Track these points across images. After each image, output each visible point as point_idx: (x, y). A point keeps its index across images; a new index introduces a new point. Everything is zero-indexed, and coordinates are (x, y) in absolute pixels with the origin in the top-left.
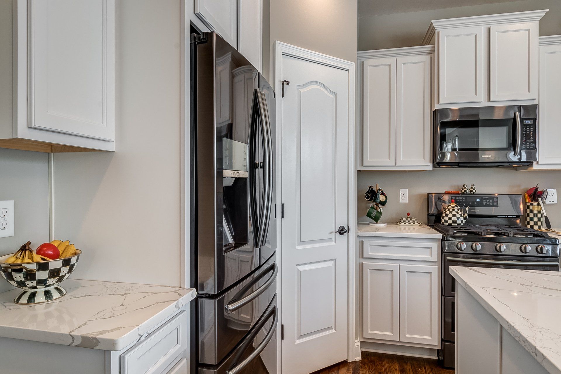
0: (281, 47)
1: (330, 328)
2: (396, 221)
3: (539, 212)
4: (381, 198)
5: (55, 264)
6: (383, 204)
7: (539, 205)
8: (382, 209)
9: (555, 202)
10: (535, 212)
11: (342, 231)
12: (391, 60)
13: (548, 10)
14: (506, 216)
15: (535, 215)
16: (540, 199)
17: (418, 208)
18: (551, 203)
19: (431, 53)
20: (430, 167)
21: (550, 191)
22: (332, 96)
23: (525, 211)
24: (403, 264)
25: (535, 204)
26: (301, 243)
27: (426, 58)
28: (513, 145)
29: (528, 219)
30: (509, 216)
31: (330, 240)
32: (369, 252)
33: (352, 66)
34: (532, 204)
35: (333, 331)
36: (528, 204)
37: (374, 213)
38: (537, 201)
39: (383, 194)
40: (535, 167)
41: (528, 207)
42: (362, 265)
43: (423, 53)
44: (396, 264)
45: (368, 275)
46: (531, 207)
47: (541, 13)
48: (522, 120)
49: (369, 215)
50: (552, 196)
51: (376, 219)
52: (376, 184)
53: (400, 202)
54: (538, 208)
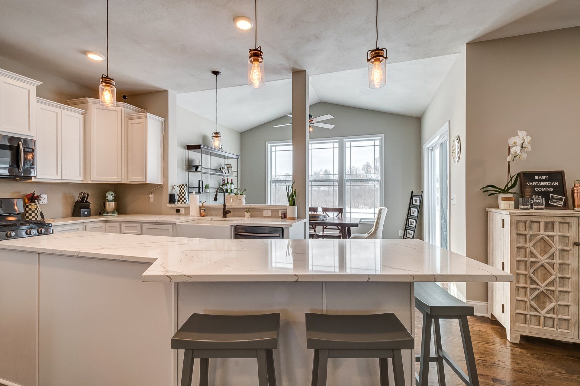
3: (36, 209)
7: (36, 204)
9: (46, 202)
10: (33, 209)
13: (42, 83)
14: (9, 214)
15: (33, 212)
16: (36, 201)
18: (43, 203)
21: (42, 196)
23: (25, 209)
25: (33, 204)
29: (27, 215)
30: (11, 214)
34: (30, 205)
36: (27, 204)
38: (34, 202)
40: (34, 180)
41: (27, 207)
46: (30, 207)
47: (39, 83)
48: (24, 147)
50: (44, 199)
54: (35, 207)
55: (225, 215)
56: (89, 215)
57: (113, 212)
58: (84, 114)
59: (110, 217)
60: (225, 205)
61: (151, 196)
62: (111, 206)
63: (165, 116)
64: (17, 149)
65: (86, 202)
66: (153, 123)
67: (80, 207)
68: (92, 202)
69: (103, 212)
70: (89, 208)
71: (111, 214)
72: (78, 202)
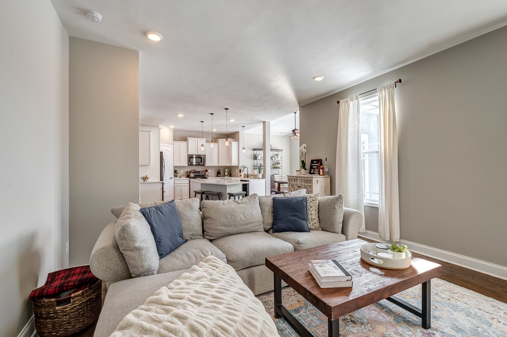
0: (161, 144)
1: (169, 197)
2: (181, 177)
4: (177, 172)
5: (144, 179)
6: (178, 173)
8: (177, 174)
11: (171, 178)
12: (180, 144)
17: (185, 174)
19: (187, 143)
20: (187, 166)
22: (169, 152)
24: (182, 184)
26: (165, 180)
27: (187, 144)
28: (201, 162)
31: (169, 180)
32: (176, 182)
33: (172, 146)
35: (169, 198)
37: (176, 175)
39: (178, 171)
40: (206, 166)
42: (175, 185)
43: (185, 143)
44: (181, 184)
45: (176, 187)
47: (206, 139)
48: (203, 157)
50: (209, 171)
51: (176, 177)
52: (176, 169)
53: (181, 173)
54: (207, 173)
55: (248, 177)
56: (220, 176)
57: (227, 176)
58: (218, 144)
59: (226, 177)
60: (248, 173)
61: (236, 170)
62: (226, 173)
63: (238, 141)
64: (201, 158)
65: (220, 172)
66: (234, 144)
67: (218, 174)
68: (221, 172)
69: (224, 176)
70: (220, 174)
71: (226, 176)
72: (218, 172)
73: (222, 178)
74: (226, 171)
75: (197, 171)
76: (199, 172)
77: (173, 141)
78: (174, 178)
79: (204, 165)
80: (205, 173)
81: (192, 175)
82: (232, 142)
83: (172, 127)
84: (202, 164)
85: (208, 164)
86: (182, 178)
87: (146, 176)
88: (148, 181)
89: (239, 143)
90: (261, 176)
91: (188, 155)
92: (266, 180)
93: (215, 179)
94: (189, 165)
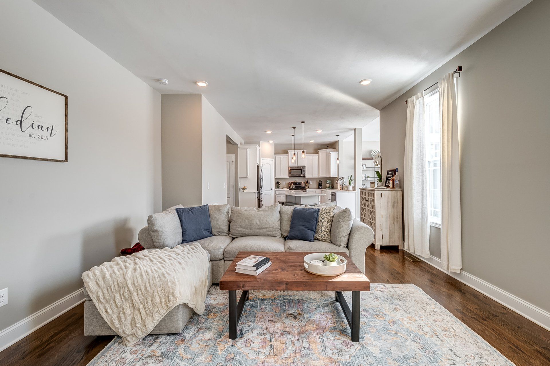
0: (262, 159)
2: (282, 188)
4: (279, 183)
5: (243, 189)
6: (280, 185)
8: (280, 186)
11: (272, 189)
12: (281, 157)
16: (308, 183)
17: (287, 185)
19: (288, 156)
20: (288, 177)
22: (270, 165)
24: (283, 195)
26: (265, 191)
28: (301, 174)
31: (270, 191)
32: (277, 193)
33: (273, 159)
40: (306, 177)
42: (276, 196)
43: (286, 156)
45: (277, 197)
47: (306, 151)
48: (303, 169)
49: (277, 187)
50: (311, 183)
51: (279, 188)
52: (279, 181)
53: (284, 184)
54: (308, 185)
55: (343, 189)
56: (321, 188)
58: (318, 155)
60: (342, 185)
62: (328, 185)
63: (338, 151)
64: (301, 170)
65: (321, 184)
66: (333, 154)
67: (320, 185)
68: (323, 184)
69: (326, 187)
70: (322, 186)
71: (328, 188)
72: (319, 184)
73: (322, 190)
74: (328, 183)
75: (298, 183)
76: (300, 184)
77: (275, 154)
78: (275, 189)
79: (304, 177)
80: (306, 185)
81: (293, 186)
82: (331, 152)
83: (271, 142)
84: (302, 175)
85: (308, 175)
86: (284, 189)
87: (245, 187)
88: (247, 191)
89: (338, 153)
90: (351, 188)
91: (289, 167)
92: (356, 193)
93: (314, 191)
94: (290, 177)
